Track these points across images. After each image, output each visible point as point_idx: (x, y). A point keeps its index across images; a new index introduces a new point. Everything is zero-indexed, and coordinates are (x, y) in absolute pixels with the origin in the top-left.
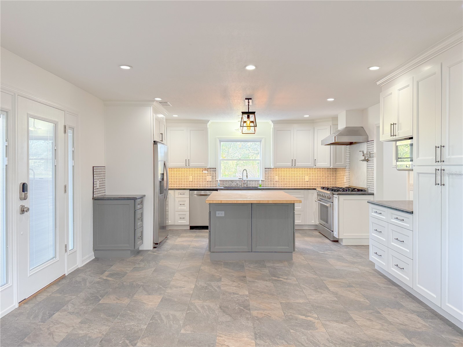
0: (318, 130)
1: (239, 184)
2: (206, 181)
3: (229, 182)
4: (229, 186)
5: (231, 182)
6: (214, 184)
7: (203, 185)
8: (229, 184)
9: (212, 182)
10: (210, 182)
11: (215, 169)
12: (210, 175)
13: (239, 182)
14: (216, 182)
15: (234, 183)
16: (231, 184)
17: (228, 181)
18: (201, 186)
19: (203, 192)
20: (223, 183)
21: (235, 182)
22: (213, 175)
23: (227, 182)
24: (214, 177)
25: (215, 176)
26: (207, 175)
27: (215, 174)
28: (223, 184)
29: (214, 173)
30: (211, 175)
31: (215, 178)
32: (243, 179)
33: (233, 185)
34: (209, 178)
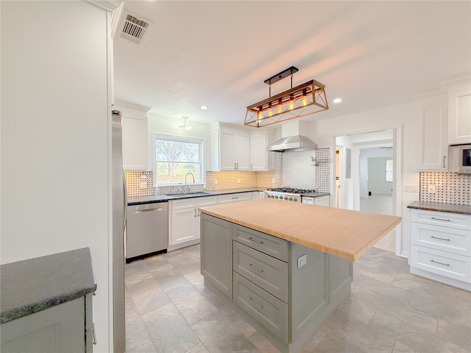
0: (254, 137)
1: (181, 190)
2: (139, 188)
3: (169, 188)
4: (169, 193)
5: (172, 189)
6: (149, 192)
7: (135, 194)
8: (168, 191)
9: (147, 190)
10: (144, 189)
11: (152, 173)
12: (144, 181)
13: (180, 187)
14: (153, 189)
15: (175, 190)
16: (171, 191)
17: (167, 187)
18: (132, 195)
19: (147, 206)
20: (161, 189)
21: (175, 188)
22: (149, 181)
23: (167, 189)
24: (149, 184)
25: (152, 181)
26: (140, 181)
27: (151, 179)
28: (162, 191)
29: (150, 177)
30: (146, 180)
31: (151, 184)
32: (186, 184)
33: (174, 192)
34: (143, 185)
